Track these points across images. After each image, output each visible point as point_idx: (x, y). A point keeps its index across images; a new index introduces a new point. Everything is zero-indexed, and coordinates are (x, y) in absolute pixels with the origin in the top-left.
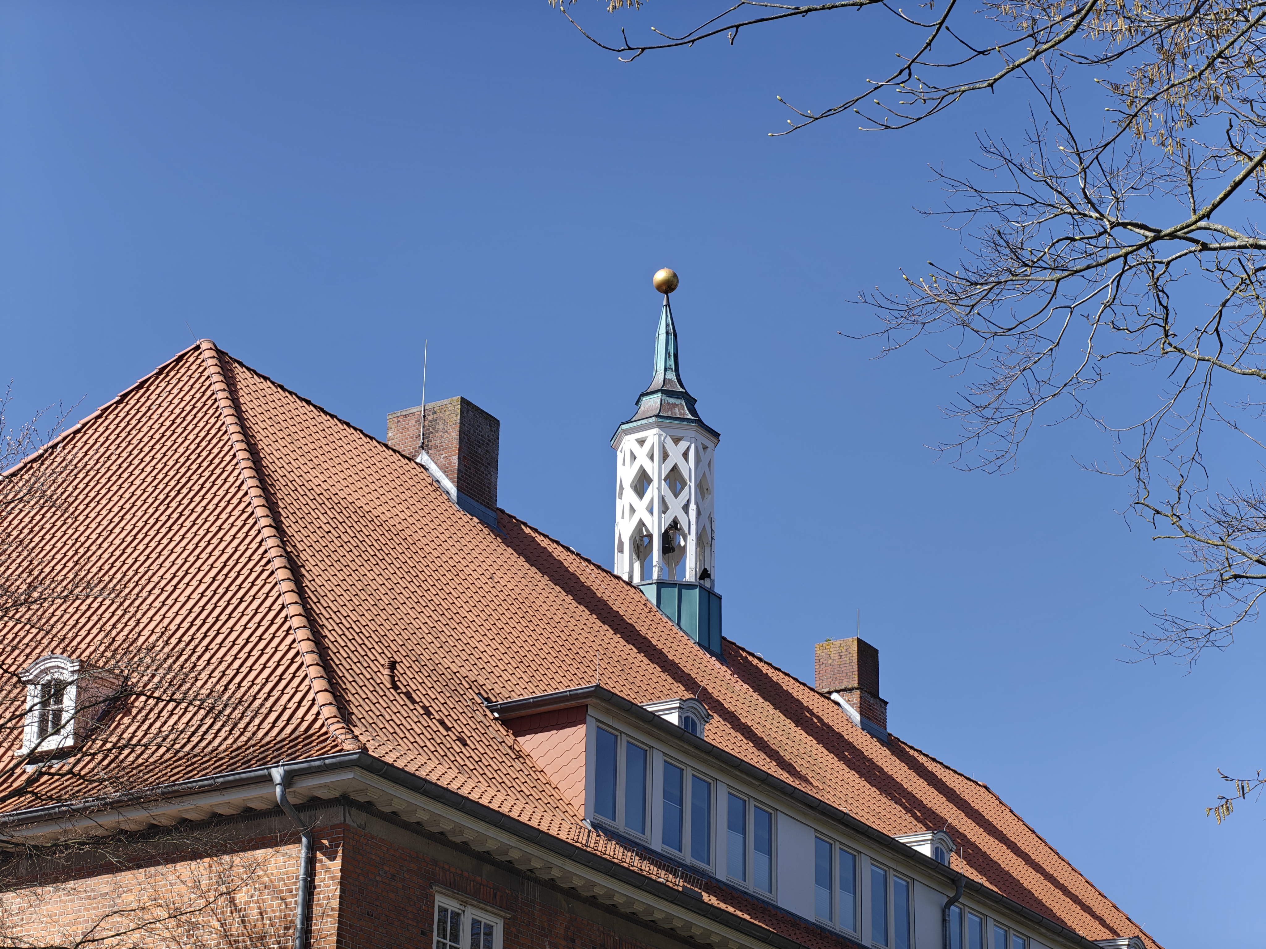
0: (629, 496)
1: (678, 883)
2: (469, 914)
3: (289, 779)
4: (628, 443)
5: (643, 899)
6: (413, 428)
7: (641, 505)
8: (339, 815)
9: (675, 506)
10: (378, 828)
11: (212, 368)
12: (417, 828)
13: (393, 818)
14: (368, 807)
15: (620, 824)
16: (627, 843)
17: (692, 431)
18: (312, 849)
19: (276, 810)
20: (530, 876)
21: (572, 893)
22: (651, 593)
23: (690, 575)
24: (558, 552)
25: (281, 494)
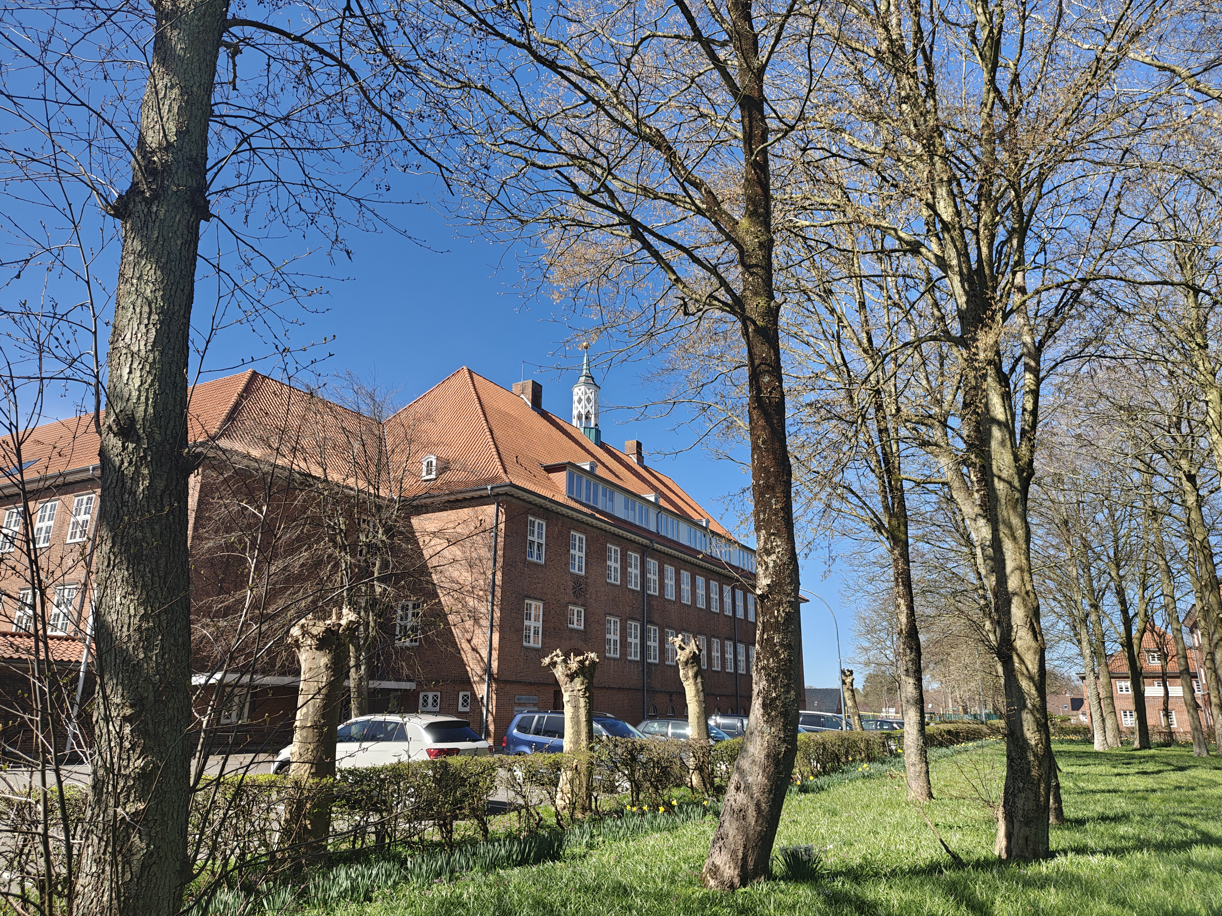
0: (576, 404)
1: (589, 511)
2: (537, 521)
3: (492, 489)
4: (576, 390)
5: (580, 516)
6: (519, 388)
7: (580, 407)
8: (505, 498)
9: (589, 408)
10: (514, 500)
11: (467, 375)
12: (524, 500)
13: (518, 498)
14: (512, 496)
15: (575, 496)
16: (576, 501)
17: (593, 387)
18: (498, 506)
19: (488, 496)
20: (552, 511)
21: (563, 515)
22: (582, 430)
23: (592, 426)
24: (558, 420)
25: (487, 411)
